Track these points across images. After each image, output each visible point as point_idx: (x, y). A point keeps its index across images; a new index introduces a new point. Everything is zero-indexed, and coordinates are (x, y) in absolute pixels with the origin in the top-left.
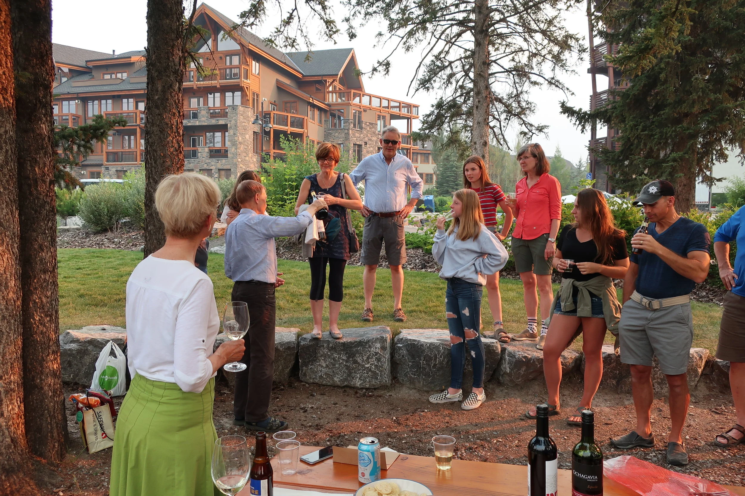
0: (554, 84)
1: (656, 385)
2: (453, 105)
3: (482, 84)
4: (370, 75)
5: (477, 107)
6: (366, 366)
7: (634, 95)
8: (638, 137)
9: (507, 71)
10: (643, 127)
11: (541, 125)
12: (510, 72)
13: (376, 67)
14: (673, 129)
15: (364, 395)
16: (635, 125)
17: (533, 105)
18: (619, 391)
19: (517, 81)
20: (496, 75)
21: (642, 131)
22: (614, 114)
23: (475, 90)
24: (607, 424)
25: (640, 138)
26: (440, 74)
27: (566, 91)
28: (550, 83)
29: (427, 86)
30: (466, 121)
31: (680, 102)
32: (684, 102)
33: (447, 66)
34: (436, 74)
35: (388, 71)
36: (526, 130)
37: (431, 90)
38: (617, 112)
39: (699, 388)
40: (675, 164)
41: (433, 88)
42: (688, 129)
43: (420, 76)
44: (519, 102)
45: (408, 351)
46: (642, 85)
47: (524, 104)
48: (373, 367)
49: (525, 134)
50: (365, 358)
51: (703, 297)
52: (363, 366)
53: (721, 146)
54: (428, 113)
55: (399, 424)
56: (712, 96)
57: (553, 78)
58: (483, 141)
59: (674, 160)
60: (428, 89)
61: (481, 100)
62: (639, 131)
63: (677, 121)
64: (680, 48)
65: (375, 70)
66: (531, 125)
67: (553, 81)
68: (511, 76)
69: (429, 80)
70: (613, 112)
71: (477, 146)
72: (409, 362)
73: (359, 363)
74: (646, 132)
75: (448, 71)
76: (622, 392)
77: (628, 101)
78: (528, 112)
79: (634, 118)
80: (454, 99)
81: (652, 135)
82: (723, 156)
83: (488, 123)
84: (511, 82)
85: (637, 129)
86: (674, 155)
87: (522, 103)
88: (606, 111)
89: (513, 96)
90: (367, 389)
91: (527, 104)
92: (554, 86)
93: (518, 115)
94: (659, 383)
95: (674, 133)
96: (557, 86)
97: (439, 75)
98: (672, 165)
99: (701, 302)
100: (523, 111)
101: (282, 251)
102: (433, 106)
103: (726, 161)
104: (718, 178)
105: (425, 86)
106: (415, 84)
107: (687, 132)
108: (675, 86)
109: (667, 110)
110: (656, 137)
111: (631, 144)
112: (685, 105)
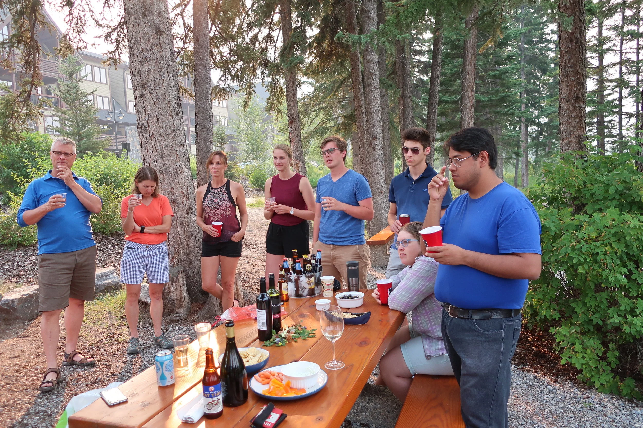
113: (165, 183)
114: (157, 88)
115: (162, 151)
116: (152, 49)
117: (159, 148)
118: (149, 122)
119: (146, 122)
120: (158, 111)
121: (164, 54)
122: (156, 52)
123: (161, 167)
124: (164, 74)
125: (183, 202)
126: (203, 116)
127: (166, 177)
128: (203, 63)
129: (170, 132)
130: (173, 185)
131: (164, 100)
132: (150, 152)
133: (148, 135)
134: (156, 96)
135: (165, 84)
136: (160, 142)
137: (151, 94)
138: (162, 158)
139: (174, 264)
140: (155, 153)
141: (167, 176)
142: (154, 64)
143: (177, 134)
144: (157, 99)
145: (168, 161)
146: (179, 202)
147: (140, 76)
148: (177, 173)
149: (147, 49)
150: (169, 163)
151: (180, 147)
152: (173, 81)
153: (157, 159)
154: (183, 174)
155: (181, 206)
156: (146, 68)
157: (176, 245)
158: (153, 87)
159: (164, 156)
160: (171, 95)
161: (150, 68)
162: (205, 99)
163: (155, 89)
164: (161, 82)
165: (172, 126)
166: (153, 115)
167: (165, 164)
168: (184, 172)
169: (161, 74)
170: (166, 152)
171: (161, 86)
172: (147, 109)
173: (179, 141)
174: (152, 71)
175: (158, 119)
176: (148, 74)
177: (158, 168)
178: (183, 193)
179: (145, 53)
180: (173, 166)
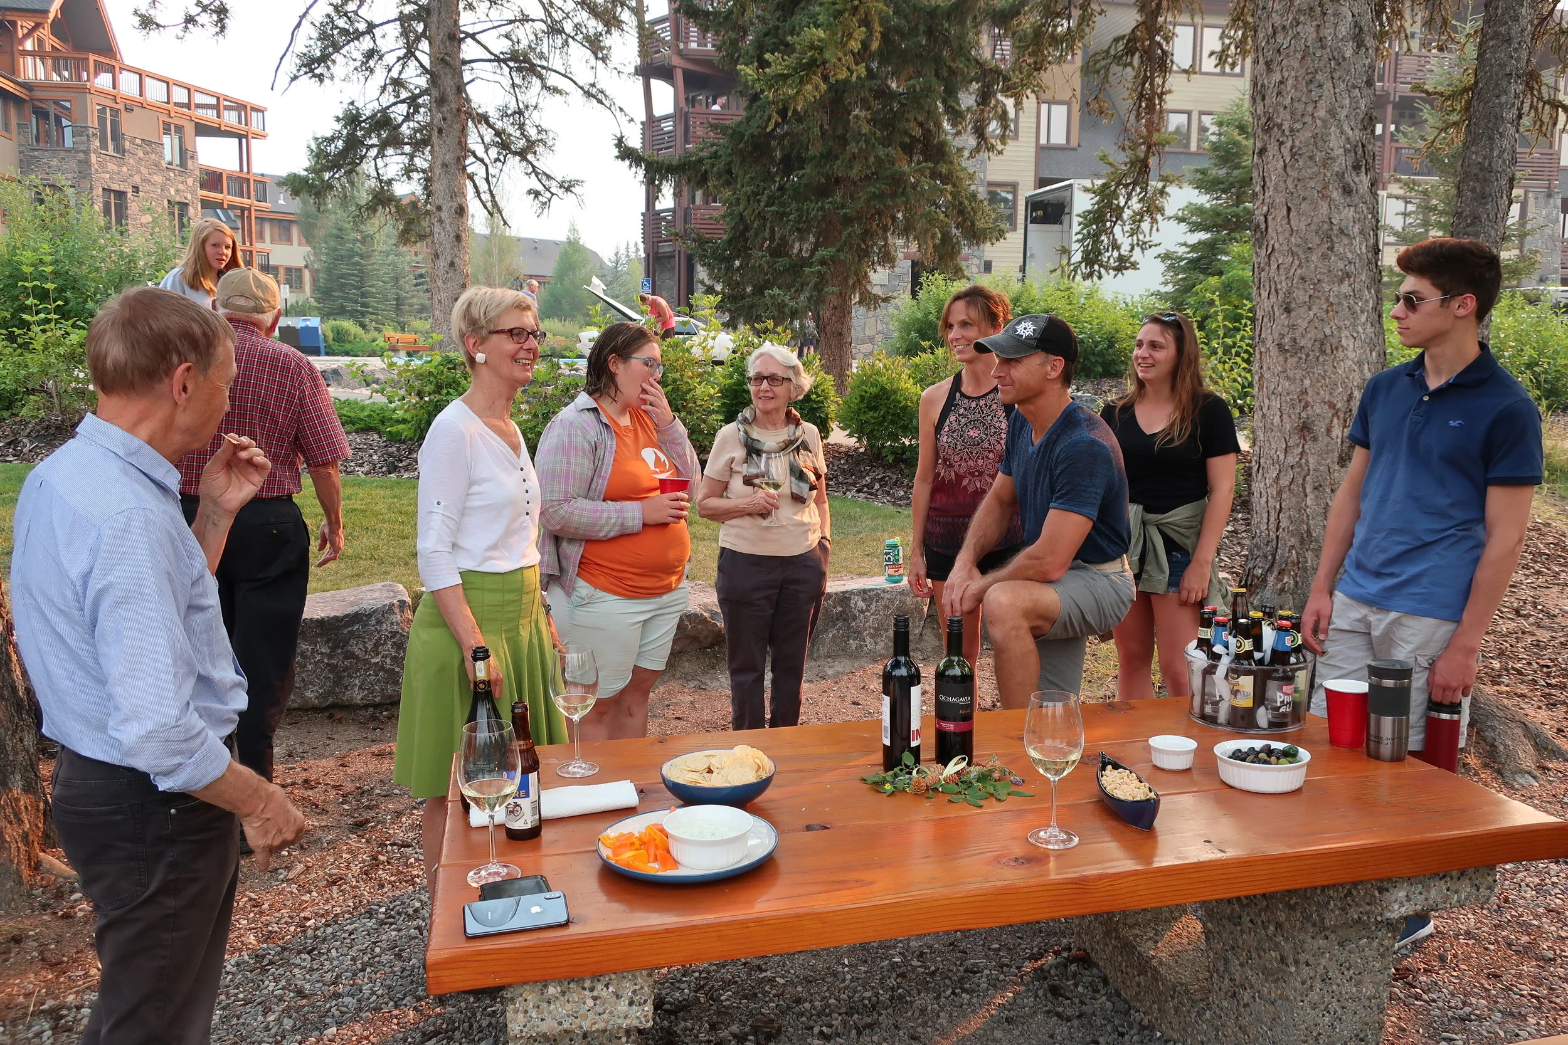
0: (594, 97)
1: (868, 639)
2: (382, 122)
3: (448, 83)
4: (179, 30)
5: (440, 131)
6: (373, 661)
7: (752, 136)
8: (761, 216)
9: (497, 60)
10: (769, 197)
11: (568, 179)
12: (505, 61)
13: (193, 13)
14: (820, 204)
15: (374, 718)
16: (755, 194)
17: (551, 135)
18: (815, 655)
19: (518, 81)
20: (474, 65)
21: (768, 205)
22: (715, 169)
23: (435, 93)
25: (764, 218)
26: (347, 48)
27: (618, 113)
28: (588, 94)
29: (317, 71)
30: (412, 157)
31: (828, 156)
32: (837, 158)
33: (363, 34)
34: (337, 48)
35: (223, 28)
36: (540, 188)
37: (327, 81)
38: (720, 165)
39: (925, 638)
40: (824, 269)
41: (332, 78)
42: (843, 206)
43: (300, 47)
44: (521, 126)
47: (532, 132)
48: (388, 661)
49: (537, 194)
50: (370, 645)
51: (900, 499)
52: (367, 661)
53: (887, 239)
54: (329, 134)
56: (881, 152)
57: (593, 85)
58: (455, 205)
59: (823, 262)
60: (321, 78)
61: (448, 116)
62: (762, 204)
63: (823, 192)
64: (863, 70)
65: (190, 20)
66: (548, 177)
67: (594, 91)
68: (506, 70)
69: (324, 59)
70: (713, 165)
71: (444, 215)
73: (357, 658)
74: (774, 208)
75: (366, 43)
76: (819, 657)
77: (741, 146)
78: (540, 149)
79: (752, 179)
80: (384, 110)
81: (784, 214)
82: (888, 258)
83: (464, 168)
84: (506, 82)
85: (759, 201)
86: (822, 252)
87: (527, 128)
88: (700, 161)
89: (509, 112)
90: (376, 706)
91: (539, 132)
92: (595, 101)
93: (522, 154)
94: (872, 636)
95: (820, 213)
96: (600, 102)
97: (343, 51)
98: (819, 271)
99: (900, 506)
100: (531, 145)
101: (29, 447)
102: (338, 119)
105: (312, 71)
106: (291, 64)
107: (842, 212)
108: (821, 127)
109: (808, 169)
110: (792, 217)
111: (747, 228)
112: (838, 163)
113: (1288, 378)
114: (1298, 126)
115: (1289, 292)
116: (1298, 24)
117: (1284, 286)
118: (1270, 218)
119: (1262, 218)
120: (1291, 186)
121: (1327, 32)
122: (1308, 31)
123: (1282, 336)
124: (1320, 86)
125: (1329, 431)
126: (1473, 190)
127: (1292, 361)
128: (1503, 29)
129: (1318, 241)
130: (1307, 382)
131: (1311, 158)
132: (1264, 294)
133: (1263, 253)
134: (1292, 147)
135: (1321, 113)
136: (1288, 270)
137: (1281, 143)
138: (1288, 310)
139: (1282, 590)
140: (1273, 298)
141: (1296, 359)
142: (1296, 65)
143: (1339, 248)
144: (1292, 156)
145: (1302, 316)
146: (1320, 428)
147: (1263, 99)
148: (1323, 352)
149: (1284, 27)
150: (1304, 324)
151: (1341, 281)
152: (1347, 102)
153: (1277, 314)
154: (1340, 354)
155: (1323, 440)
156: (1277, 77)
157: (1293, 541)
158: (1286, 126)
159: (1293, 305)
160: (1336, 143)
161: (1286, 74)
162: (1491, 138)
163: (1292, 130)
164: (1310, 109)
165: (1326, 226)
166: (1280, 199)
167: (1293, 327)
168: (1344, 349)
169: (1312, 87)
170: (1301, 296)
171: (1308, 119)
172: (1268, 184)
173: (1341, 265)
174: (1290, 82)
175: (1289, 209)
176: (1279, 93)
177: (1276, 336)
178: (1332, 406)
179: (1280, 38)
180: (1312, 334)
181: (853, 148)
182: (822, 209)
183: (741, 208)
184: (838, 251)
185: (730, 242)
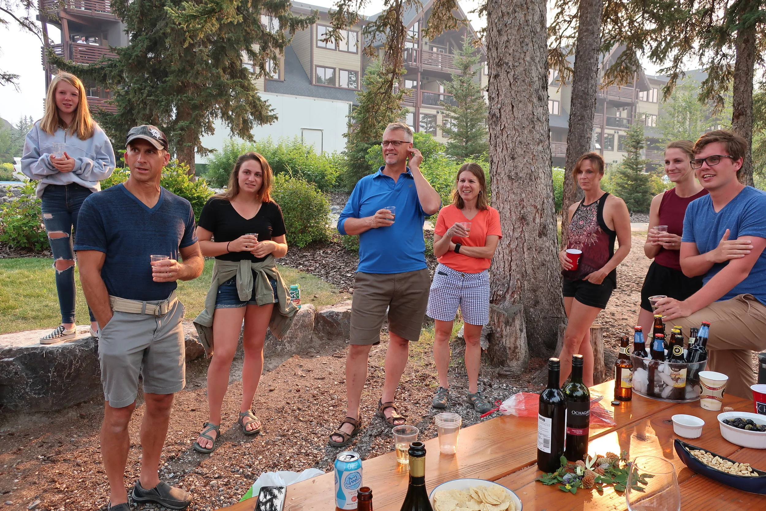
0: (27, 26)
1: (287, 344)
7: (137, 56)
10: (149, 91)
11: (8, 73)
14: (179, 97)
16: (140, 89)
21: (149, 96)
22: (113, 74)
24: (271, 391)
25: (145, 103)
28: (23, 24)
32: (188, 72)
39: (313, 340)
40: (183, 133)
42: (193, 100)
45: (24, 364)
46: (145, 46)
53: (209, 119)
55: (54, 462)
56: (214, 71)
57: (27, 19)
59: (182, 129)
63: (181, 90)
70: (111, 71)
72: (28, 378)
74: (152, 98)
77: (130, 61)
79: (137, 80)
81: (158, 101)
82: (210, 129)
85: (142, 93)
86: (181, 124)
88: (102, 68)
92: (27, 29)
94: (289, 342)
96: (30, 29)
98: (180, 134)
103: (213, 134)
104: (210, 149)
107: (193, 102)
108: (179, 54)
109: (171, 78)
110: (163, 103)
111: (132, 109)
112: (190, 75)
113: (514, 193)
114: (516, 64)
115: (513, 149)
116: (515, 12)
117: (511, 146)
118: (502, 111)
119: (498, 111)
120: (514, 95)
121: (530, 18)
122: (520, 15)
123: (510, 171)
124: (527, 45)
125: (534, 220)
126: (581, 103)
127: (516, 184)
128: (590, 28)
129: (527, 123)
130: (524, 195)
131: (524, 81)
132: (499, 150)
133: (498, 128)
134: (514, 75)
135: (528, 59)
136: (512, 137)
137: (508, 73)
138: (513, 158)
139: (514, 301)
140: (505, 152)
141: (518, 183)
142: (515, 33)
143: (537, 128)
144: (514, 79)
145: (521, 162)
146: (530, 218)
147: (497, 49)
148: (531, 180)
149: (508, 13)
150: (522, 166)
151: (538, 144)
152: (538, 54)
153: (507, 160)
154: (539, 181)
155: (532, 224)
156: (505, 38)
157: (519, 276)
158: (510, 64)
159: (516, 156)
160: (534, 74)
161: (510, 37)
162: (587, 79)
163: (514, 66)
164: (522, 56)
165: (531, 116)
166: (508, 101)
167: (516, 167)
168: (540, 178)
169: (523, 45)
170: (519, 151)
171: (521, 61)
172: (501, 93)
173: (538, 136)
174: (512, 41)
175: (513, 107)
176: (506, 47)
177: (507, 171)
178: (536, 207)
179: (506, 18)
180: (526, 170)
181: (198, 67)
182: (181, 100)
183: (131, 96)
184: (190, 123)
185: (122, 115)
